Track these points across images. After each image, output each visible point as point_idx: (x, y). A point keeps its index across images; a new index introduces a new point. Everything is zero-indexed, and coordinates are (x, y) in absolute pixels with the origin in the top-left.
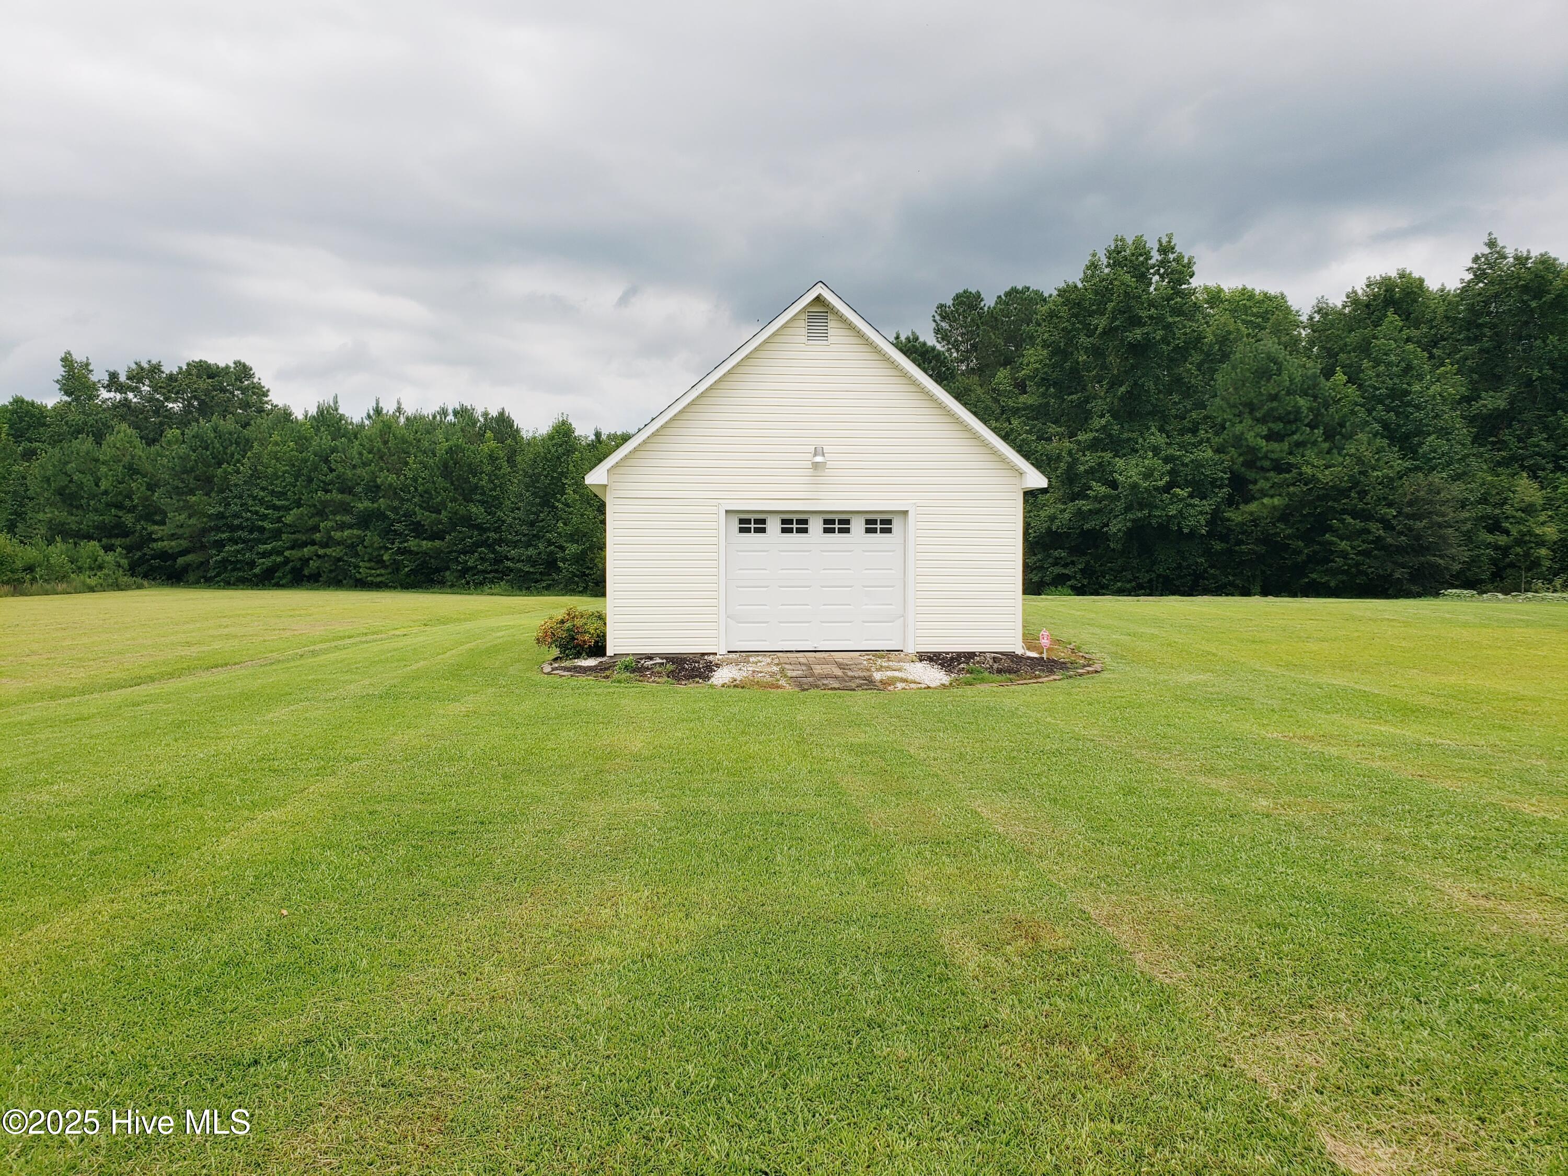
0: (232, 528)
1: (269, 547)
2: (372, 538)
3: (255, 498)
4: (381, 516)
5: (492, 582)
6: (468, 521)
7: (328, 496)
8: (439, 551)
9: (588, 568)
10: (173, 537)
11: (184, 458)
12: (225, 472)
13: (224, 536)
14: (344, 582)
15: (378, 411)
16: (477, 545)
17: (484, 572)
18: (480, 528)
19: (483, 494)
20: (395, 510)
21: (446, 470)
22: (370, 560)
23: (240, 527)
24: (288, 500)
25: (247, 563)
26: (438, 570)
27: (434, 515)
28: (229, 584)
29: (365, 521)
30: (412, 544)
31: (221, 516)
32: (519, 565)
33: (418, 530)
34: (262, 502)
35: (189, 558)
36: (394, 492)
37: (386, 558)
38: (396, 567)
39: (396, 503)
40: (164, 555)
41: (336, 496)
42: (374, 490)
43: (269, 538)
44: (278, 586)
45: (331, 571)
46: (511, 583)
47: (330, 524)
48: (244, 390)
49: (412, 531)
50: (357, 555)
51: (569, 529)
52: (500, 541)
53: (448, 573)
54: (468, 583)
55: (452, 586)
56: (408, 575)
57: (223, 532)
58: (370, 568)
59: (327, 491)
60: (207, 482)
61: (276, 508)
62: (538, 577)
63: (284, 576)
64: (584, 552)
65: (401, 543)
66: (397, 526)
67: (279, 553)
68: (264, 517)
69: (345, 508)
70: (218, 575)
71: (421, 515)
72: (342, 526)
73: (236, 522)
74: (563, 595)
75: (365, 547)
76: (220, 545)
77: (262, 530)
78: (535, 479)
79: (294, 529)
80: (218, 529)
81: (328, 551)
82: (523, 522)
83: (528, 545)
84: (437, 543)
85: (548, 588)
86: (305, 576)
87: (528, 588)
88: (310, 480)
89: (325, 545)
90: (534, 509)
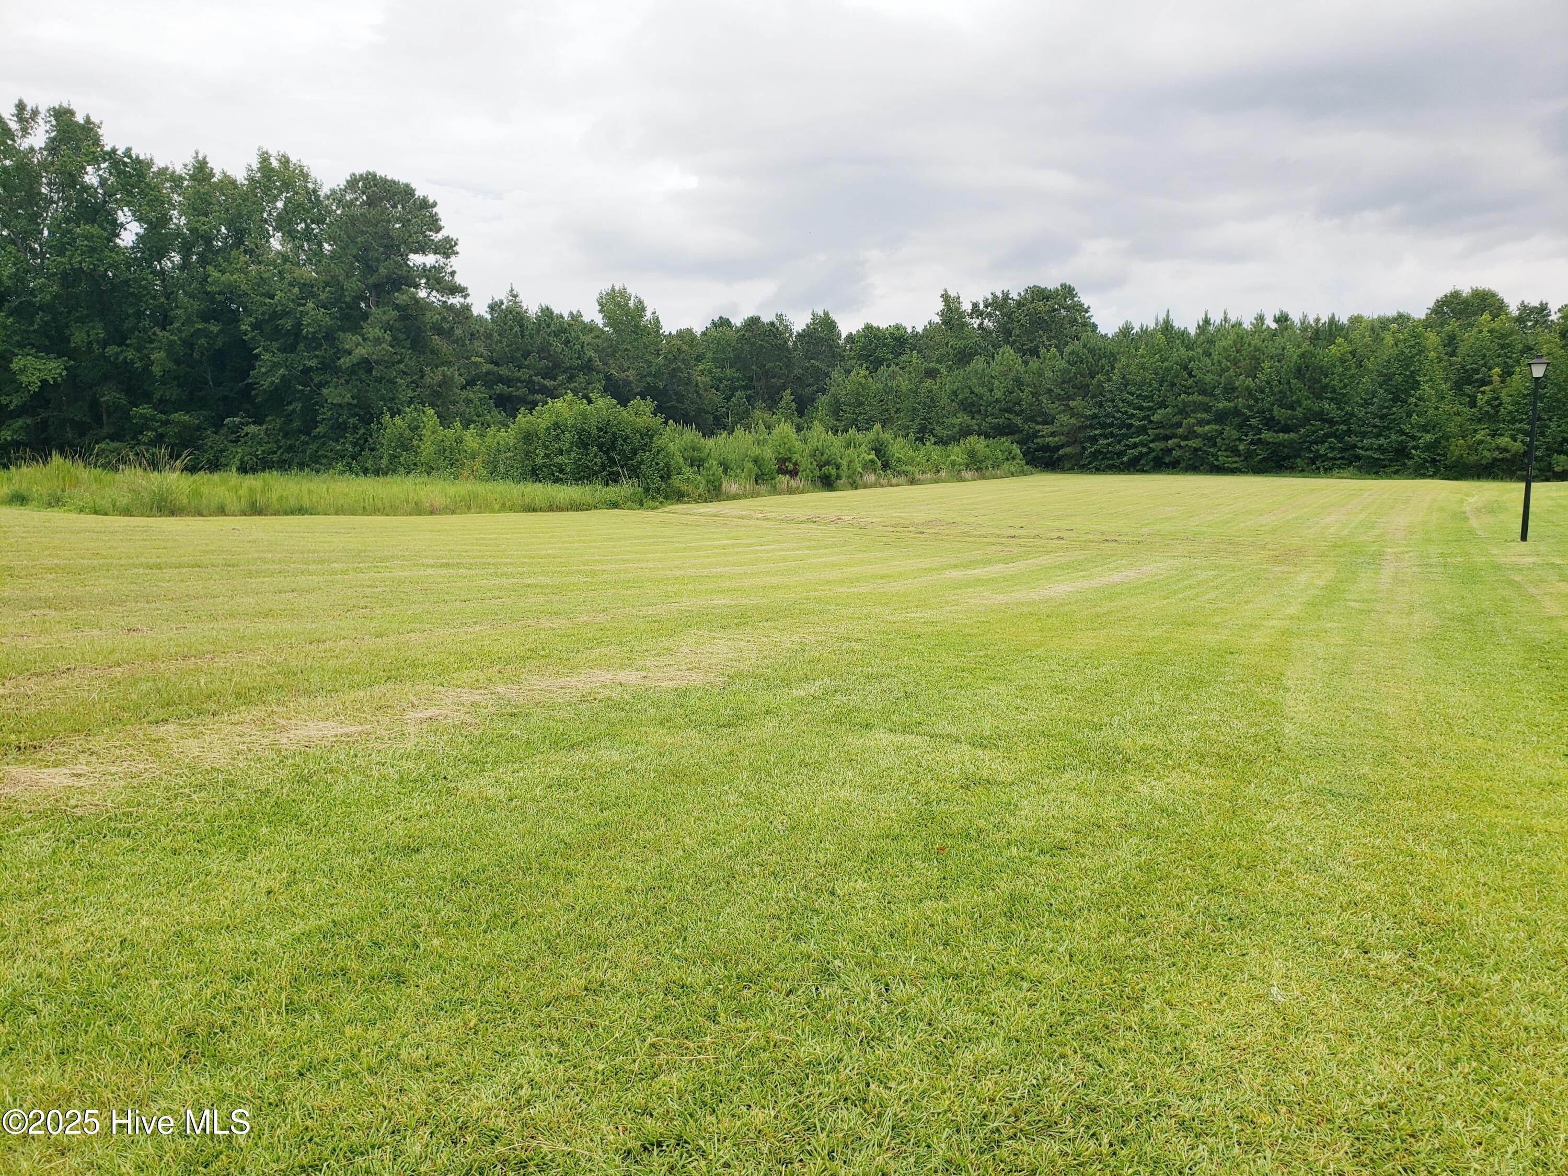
0: (1103, 426)
1: (1137, 440)
2: (1230, 432)
3: (1123, 401)
4: (1236, 412)
5: (1340, 467)
6: (1321, 416)
7: (1191, 398)
8: (1292, 442)
9: (1438, 455)
10: (1053, 434)
11: (1066, 371)
12: (1099, 380)
13: (1097, 432)
14: (1202, 468)
15: (1207, 321)
16: (1327, 436)
17: (1334, 459)
18: (1331, 422)
19: (1334, 391)
20: (1249, 408)
21: (1299, 373)
22: (1226, 450)
23: (1111, 425)
24: (1153, 401)
25: (1117, 454)
26: (1287, 458)
27: (1289, 412)
28: (1098, 470)
29: (1221, 417)
30: (1266, 435)
31: (1095, 416)
32: (1369, 453)
33: (1271, 423)
34: (1130, 404)
35: (1067, 450)
36: (1249, 393)
37: (1241, 447)
38: (1249, 456)
39: (1251, 402)
40: (1046, 448)
41: (1197, 398)
42: (1230, 390)
43: (1133, 433)
44: (1143, 471)
45: (1190, 459)
46: (1360, 469)
47: (1192, 421)
48: (1067, 308)
49: (1264, 425)
50: (1215, 445)
51: (1422, 421)
52: (1349, 432)
53: (1299, 460)
54: (1318, 468)
55: (1303, 471)
56: (1260, 462)
57: (1097, 429)
58: (1227, 457)
59: (1189, 394)
60: (1083, 390)
61: (1141, 408)
62: (1387, 463)
63: (1147, 463)
64: (1437, 441)
65: (1254, 435)
66: (1253, 422)
67: (1144, 445)
68: (1133, 415)
69: (1207, 409)
70: (1090, 463)
71: (1277, 412)
72: (1201, 423)
73: (1108, 421)
74: (1413, 479)
75: (1223, 439)
76: (1094, 439)
77: (1130, 426)
78: (1387, 379)
79: (1160, 425)
80: (1092, 427)
81: (1190, 443)
82: (1375, 416)
83: (1378, 436)
84: (1293, 435)
85: (1396, 472)
86: (1165, 463)
87: (1376, 473)
88: (1173, 385)
89: (1186, 438)
90: (1387, 404)
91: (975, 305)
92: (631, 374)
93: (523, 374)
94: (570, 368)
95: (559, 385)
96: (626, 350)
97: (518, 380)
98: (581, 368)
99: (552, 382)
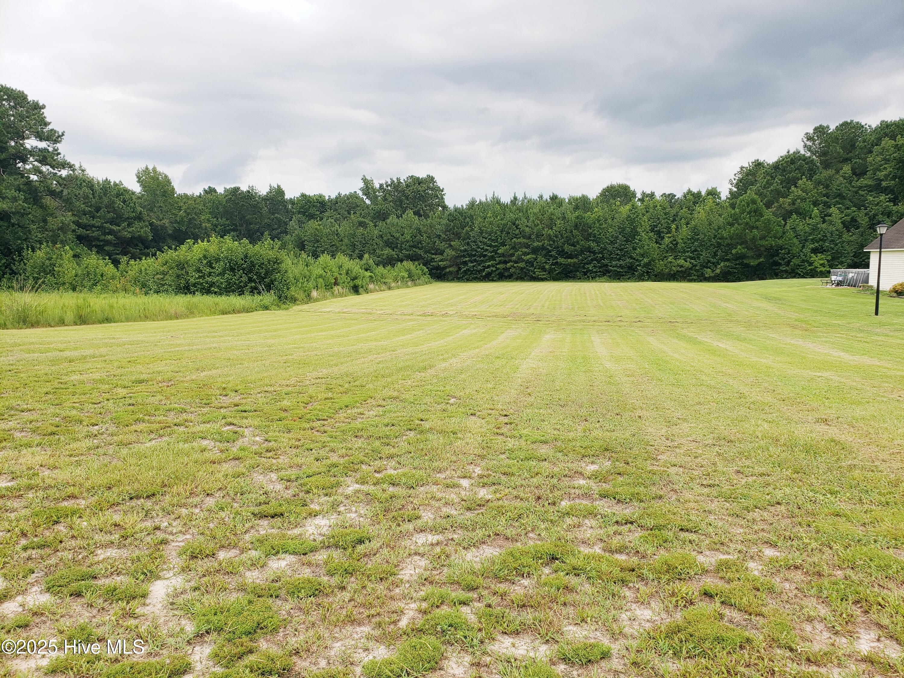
0: (470, 256)
1: (490, 263)
2: (541, 259)
3: (481, 242)
4: (543, 248)
5: (599, 277)
6: (589, 250)
7: (519, 240)
8: (575, 264)
9: (650, 269)
10: (441, 260)
11: (447, 225)
12: (467, 230)
13: (467, 259)
14: (525, 278)
15: (515, 198)
16: (592, 260)
17: (596, 272)
18: (594, 253)
19: (595, 237)
20: (550, 245)
21: (576, 226)
22: (539, 269)
23: (475, 255)
24: (497, 242)
25: (478, 271)
26: (571, 272)
27: (573, 247)
28: (468, 280)
29: (535, 251)
30: (561, 260)
31: (465, 250)
32: (615, 268)
33: (562, 253)
34: (485, 244)
35: (451, 269)
36: (550, 238)
37: (547, 267)
38: (550, 271)
39: (551, 243)
40: (438, 268)
41: (522, 240)
42: (539, 236)
43: (487, 260)
44: (493, 280)
45: (519, 273)
46: (610, 277)
47: (520, 253)
48: (432, 189)
49: (558, 255)
50: (532, 266)
51: (642, 251)
52: (603, 258)
53: (578, 273)
54: (588, 277)
55: (580, 278)
56: (557, 274)
57: (466, 257)
58: (540, 272)
59: (517, 238)
60: (458, 236)
61: (490, 246)
62: (624, 274)
63: (495, 276)
64: (650, 262)
65: (553, 260)
66: (553, 253)
67: (493, 266)
68: (487, 250)
69: (527, 246)
70: (463, 276)
71: (567, 248)
72: (525, 254)
73: (473, 253)
74: (638, 282)
75: (537, 262)
76: (465, 263)
77: (485, 256)
78: (622, 230)
79: (503, 255)
80: (464, 256)
81: (519, 265)
82: (618, 249)
83: (619, 260)
84: (575, 260)
85: (629, 279)
86: (505, 276)
87: (619, 279)
88: (508, 233)
89: (516, 262)
90: (623, 243)
91: (381, 185)
92: (166, 222)
93: (96, 222)
94: (128, 218)
95: (123, 229)
96: (160, 207)
97: (93, 226)
98: (135, 218)
99: (118, 228)
